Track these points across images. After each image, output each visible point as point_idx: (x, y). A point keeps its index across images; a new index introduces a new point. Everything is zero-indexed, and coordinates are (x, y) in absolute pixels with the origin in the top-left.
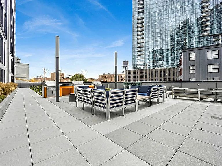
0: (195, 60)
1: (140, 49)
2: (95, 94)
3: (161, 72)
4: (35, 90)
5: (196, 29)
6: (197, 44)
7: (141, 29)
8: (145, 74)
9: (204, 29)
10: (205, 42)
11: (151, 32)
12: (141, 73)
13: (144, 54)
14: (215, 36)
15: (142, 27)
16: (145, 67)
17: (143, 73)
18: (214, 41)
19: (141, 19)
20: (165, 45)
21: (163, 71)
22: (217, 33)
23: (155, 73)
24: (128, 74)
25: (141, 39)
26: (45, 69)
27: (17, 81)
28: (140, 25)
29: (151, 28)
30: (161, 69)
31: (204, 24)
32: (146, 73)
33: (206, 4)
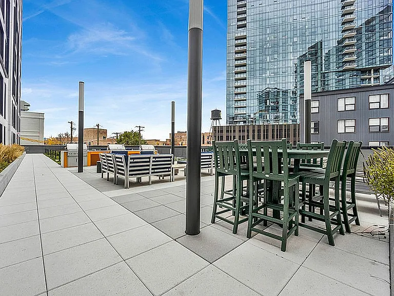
0: (319, 112)
1: (239, 91)
2: (117, 160)
3: (273, 130)
4: (52, 158)
5: (333, 59)
6: (334, 85)
7: (242, 55)
8: (246, 134)
9: (347, 58)
10: (347, 81)
11: (258, 61)
12: (240, 131)
13: (245, 98)
14: (364, 71)
15: (243, 52)
16: (247, 122)
17: (244, 131)
18: (363, 80)
19: (241, 39)
20: (281, 84)
21: (277, 130)
22: (367, 67)
23: (264, 132)
24: (218, 132)
25: (241, 73)
26: (71, 123)
27: (23, 142)
28: (240, 48)
29: (258, 55)
30: (273, 126)
31: (345, 51)
32: (248, 131)
33: (349, 16)
